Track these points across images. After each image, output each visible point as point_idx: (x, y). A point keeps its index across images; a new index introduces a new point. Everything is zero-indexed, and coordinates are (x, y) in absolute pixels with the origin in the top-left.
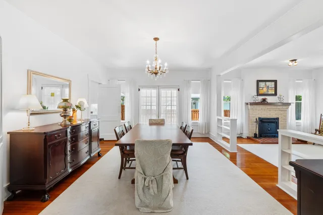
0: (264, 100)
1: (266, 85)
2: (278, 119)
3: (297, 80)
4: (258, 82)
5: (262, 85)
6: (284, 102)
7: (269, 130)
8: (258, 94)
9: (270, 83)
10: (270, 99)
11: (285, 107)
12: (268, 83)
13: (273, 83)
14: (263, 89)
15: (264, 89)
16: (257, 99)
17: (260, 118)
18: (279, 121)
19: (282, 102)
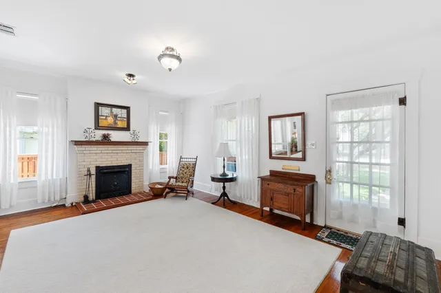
0: (106, 137)
1: (111, 112)
2: (130, 166)
3: (161, 111)
5: (104, 111)
6: (139, 141)
7: (115, 186)
8: (97, 127)
9: (119, 110)
10: (115, 136)
11: (140, 148)
12: (115, 111)
13: (125, 111)
15: (109, 118)
16: (93, 135)
17: (98, 168)
18: (133, 169)
19: (136, 140)
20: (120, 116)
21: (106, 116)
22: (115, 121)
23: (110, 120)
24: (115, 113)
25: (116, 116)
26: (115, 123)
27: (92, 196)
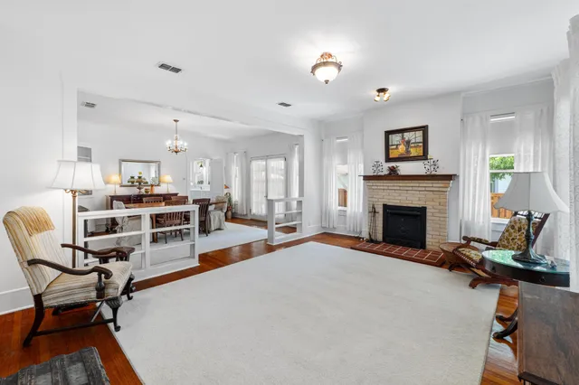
0: (393, 170)
1: (403, 138)
2: (423, 210)
4: (388, 133)
5: (395, 139)
6: (437, 173)
7: (403, 232)
8: (388, 159)
9: (412, 133)
10: (405, 168)
11: (437, 185)
12: (407, 135)
13: (420, 134)
14: (397, 148)
15: (400, 147)
16: (381, 168)
17: (385, 207)
18: (428, 214)
19: (434, 173)
20: (413, 141)
21: (397, 145)
22: (407, 149)
23: (402, 149)
24: (407, 139)
25: (408, 142)
26: (408, 152)
27: (380, 237)
